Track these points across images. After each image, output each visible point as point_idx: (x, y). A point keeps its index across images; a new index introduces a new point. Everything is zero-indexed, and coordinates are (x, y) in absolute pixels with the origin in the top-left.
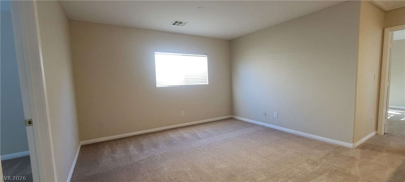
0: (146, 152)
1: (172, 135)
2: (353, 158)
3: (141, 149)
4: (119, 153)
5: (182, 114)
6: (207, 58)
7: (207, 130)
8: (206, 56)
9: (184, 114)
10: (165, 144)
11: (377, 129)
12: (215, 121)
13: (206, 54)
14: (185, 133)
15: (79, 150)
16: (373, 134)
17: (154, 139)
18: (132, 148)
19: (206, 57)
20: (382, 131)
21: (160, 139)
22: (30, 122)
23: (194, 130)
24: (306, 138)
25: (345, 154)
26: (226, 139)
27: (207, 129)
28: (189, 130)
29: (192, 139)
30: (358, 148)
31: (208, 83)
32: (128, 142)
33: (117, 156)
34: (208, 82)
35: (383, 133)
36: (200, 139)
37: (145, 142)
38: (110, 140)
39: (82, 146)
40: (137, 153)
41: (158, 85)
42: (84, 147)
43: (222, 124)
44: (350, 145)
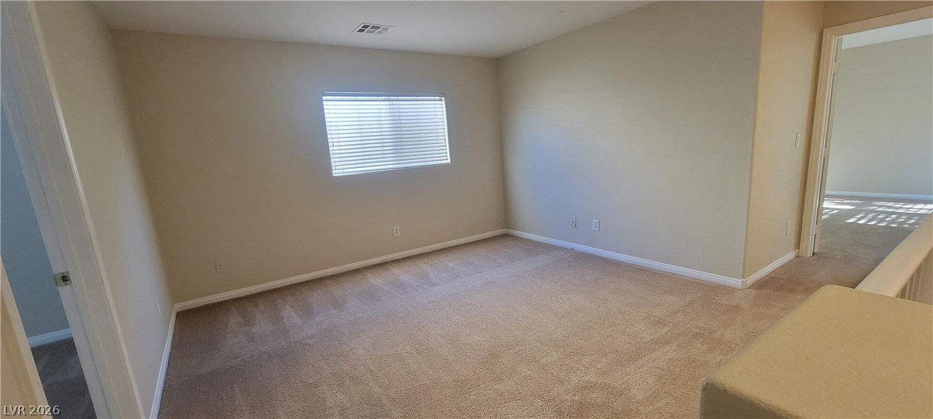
0: (318, 319)
1: (375, 280)
2: (736, 308)
3: (308, 313)
4: (262, 325)
5: (395, 232)
6: (444, 102)
7: (451, 265)
8: (443, 98)
9: (398, 232)
10: (360, 300)
11: (798, 245)
12: (469, 243)
13: (443, 94)
14: (402, 274)
15: (174, 322)
16: (791, 255)
17: (336, 289)
18: (289, 313)
19: (441, 100)
20: (808, 249)
21: (348, 289)
22: (65, 279)
23: (423, 265)
24: (654, 272)
25: (723, 302)
26: (490, 283)
27: (452, 262)
28: (413, 267)
29: (418, 286)
30: (752, 287)
31: (449, 161)
32: (280, 301)
33: (256, 330)
34: (449, 158)
35: (810, 254)
36: (435, 285)
37: (315, 297)
38: (240, 298)
39: (178, 314)
40: (299, 321)
41: (337, 172)
42: (182, 316)
43: (482, 250)
44: (736, 282)
